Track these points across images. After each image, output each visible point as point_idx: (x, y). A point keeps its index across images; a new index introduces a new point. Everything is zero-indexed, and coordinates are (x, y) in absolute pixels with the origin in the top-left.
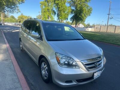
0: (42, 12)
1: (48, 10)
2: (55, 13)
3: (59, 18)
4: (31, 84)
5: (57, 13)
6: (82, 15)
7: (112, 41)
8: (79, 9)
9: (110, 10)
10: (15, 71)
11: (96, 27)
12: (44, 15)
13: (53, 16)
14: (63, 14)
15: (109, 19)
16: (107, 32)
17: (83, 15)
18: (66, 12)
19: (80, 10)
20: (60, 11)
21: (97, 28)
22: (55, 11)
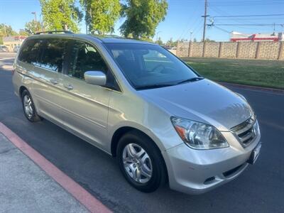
0: (44, 12)
1: (60, 7)
2: (80, 16)
3: (91, 28)
4: (110, 201)
5: (85, 14)
6: (146, 19)
7: (226, 77)
8: (138, 5)
9: (207, 8)
10: (49, 178)
11: (179, 47)
12: (52, 21)
13: (75, 22)
14: (101, 16)
15: (206, 27)
16: (205, 57)
17: (150, 20)
18: (108, 13)
19: (141, 7)
20: (93, 10)
21: (181, 49)
22: (80, 9)
